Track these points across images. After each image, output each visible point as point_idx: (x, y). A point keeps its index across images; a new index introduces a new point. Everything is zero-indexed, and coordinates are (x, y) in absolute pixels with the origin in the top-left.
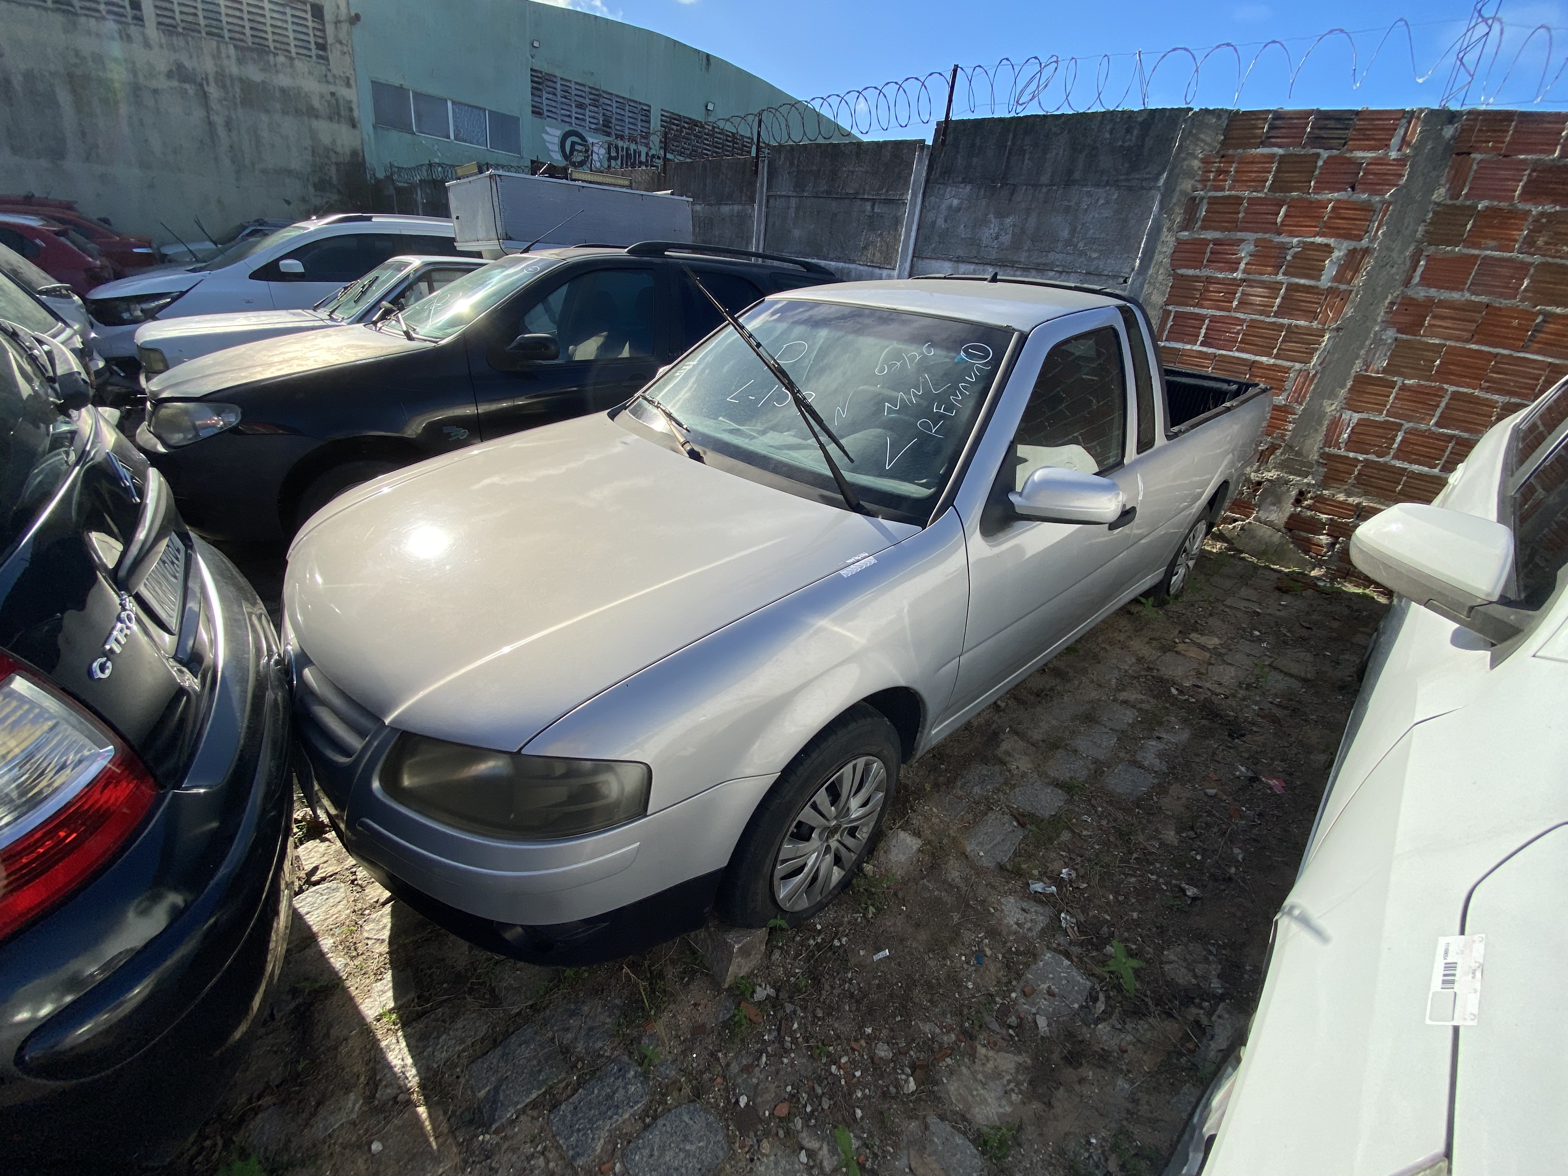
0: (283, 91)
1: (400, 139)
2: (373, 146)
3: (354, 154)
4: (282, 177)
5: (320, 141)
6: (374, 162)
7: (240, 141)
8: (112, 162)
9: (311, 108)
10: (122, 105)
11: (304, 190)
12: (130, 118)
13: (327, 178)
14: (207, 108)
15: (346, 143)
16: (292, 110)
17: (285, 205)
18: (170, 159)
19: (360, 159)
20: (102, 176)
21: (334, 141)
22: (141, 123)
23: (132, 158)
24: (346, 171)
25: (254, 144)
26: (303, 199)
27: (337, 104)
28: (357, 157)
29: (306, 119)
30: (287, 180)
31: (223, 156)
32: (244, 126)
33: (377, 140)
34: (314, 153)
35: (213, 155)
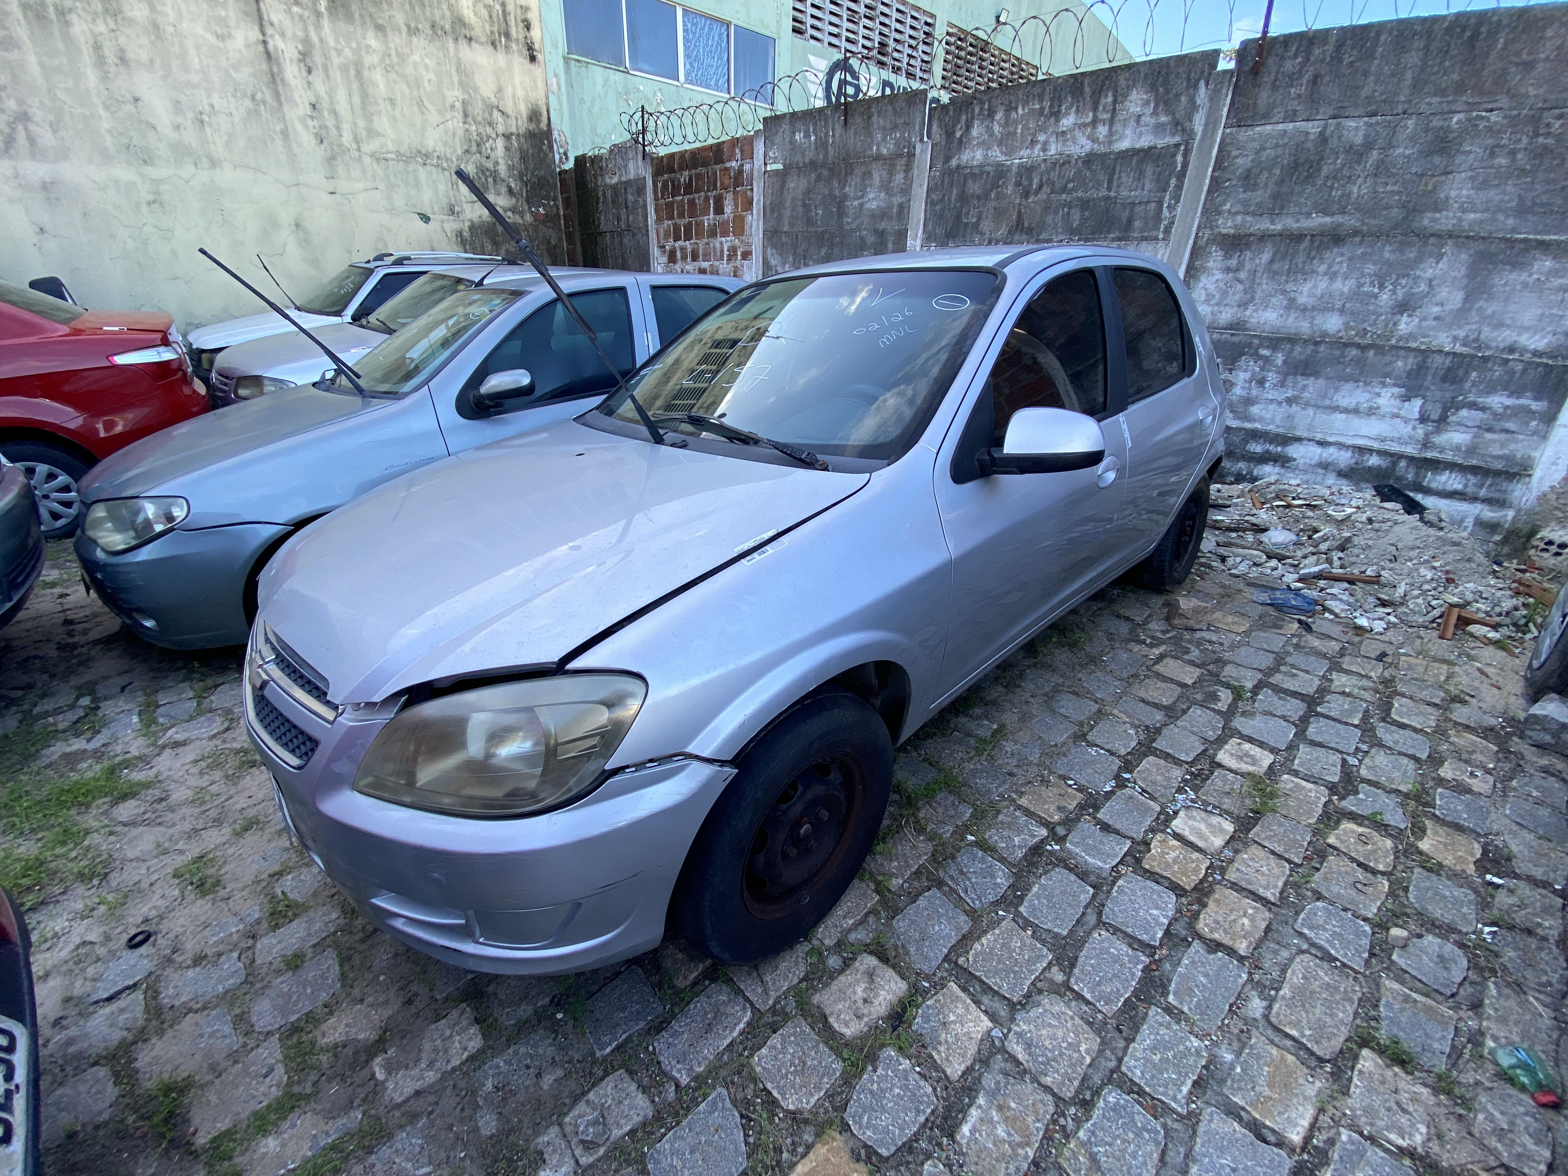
1: (606, 81)
2: (564, 98)
3: (534, 116)
4: (411, 167)
5: (476, 89)
6: (566, 130)
7: (331, 95)
8: (63, 154)
9: (459, 22)
10: (73, 18)
11: (451, 193)
12: (97, 47)
13: (490, 165)
14: (261, 22)
15: (520, 93)
16: (425, 26)
17: (421, 224)
18: (190, 137)
19: (543, 126)
20: (45, 187)
21: (500, 90)
22: (123, 60)
23: (109, 142)
24: (521, 149)
25: (357, 100)
26: (452, 211)
27: (505, 14)
28: (539, 121)
29: (451, 45)
30: (422, 173)
31: (299, 127)
32: (336, 60)
33: (570, 85)
34: (466, 115)
35: (279, 127)
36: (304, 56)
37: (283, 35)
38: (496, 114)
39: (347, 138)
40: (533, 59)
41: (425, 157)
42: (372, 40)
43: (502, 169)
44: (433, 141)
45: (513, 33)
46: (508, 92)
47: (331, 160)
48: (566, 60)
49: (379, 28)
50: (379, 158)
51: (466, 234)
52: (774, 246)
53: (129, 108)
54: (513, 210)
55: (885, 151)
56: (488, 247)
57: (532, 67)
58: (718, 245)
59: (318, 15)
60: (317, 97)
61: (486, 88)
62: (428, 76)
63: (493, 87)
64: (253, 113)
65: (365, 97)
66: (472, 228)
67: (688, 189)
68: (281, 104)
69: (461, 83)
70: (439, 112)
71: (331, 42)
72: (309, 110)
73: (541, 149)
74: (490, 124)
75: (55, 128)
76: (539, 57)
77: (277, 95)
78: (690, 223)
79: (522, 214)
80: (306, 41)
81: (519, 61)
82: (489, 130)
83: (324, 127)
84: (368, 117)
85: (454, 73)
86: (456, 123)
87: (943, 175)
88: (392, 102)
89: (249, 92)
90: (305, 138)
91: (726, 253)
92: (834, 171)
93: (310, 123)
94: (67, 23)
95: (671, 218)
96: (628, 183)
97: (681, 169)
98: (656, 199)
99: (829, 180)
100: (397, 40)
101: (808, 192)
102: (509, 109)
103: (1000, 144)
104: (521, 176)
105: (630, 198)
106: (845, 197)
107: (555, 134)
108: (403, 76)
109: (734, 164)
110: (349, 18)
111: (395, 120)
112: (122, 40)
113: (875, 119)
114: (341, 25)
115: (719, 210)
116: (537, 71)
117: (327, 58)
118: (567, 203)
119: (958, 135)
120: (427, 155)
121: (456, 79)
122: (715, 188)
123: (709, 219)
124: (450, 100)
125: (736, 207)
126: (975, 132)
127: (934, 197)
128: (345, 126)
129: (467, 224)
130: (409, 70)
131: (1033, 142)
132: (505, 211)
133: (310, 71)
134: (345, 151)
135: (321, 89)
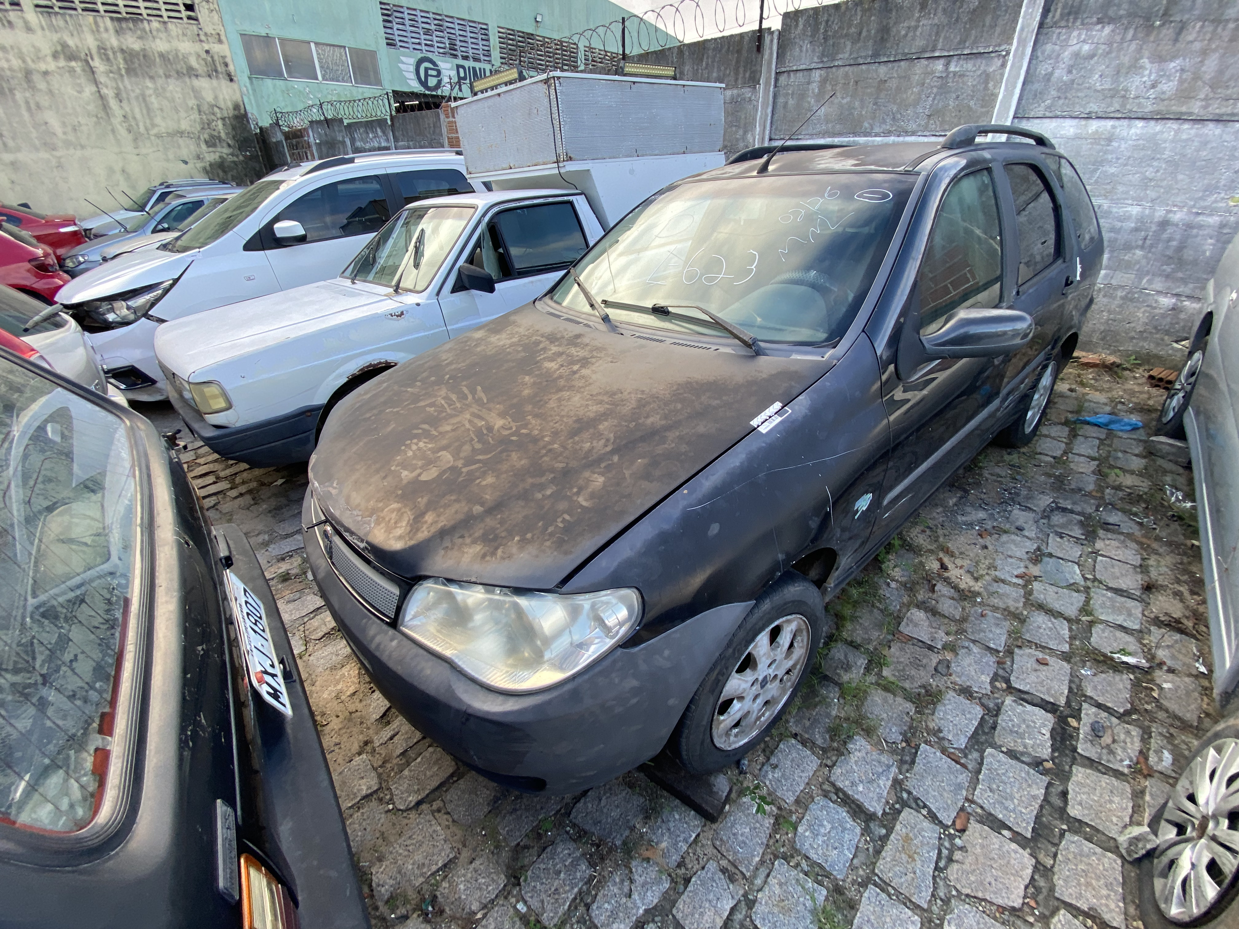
0: (162, 55)
1: (275, 86)
2: (252, 98)
3: (236, 107)
4: (175, 138)
5: (203, 99)
6: (255, 112)
7: (132, 110)
8: (18, 149)
9: (190, 69)
10: (16, 92)
11: (197, 149)
12: (27, 103)
13: (216, 134)
14: (96, 83)
15: (227, 97)
16: (173, 73)
17: (183, 166)
18: (71, 137)
19: (242, 111)
20: (13, 164)
21: (216, 98)
22: (38, 106)
23: (37, 142)
24: (232, 124)
25: (145, 112)
26: (198, 157)
27: (213, 61)
28: (239, 110)
29: (187, 80)
30: (181, 141)
31: (119, 127)
32: (133, 95)
33: (254, 90)
34: (200, 111)
35: (110, 128)
36: (118, 96)
37: (107, 87)
38: (216, 109)
39: (142, 129)
40: (231, 80)
41: (181, 133)
42: (149, 84)
43: (223, 135)
44: (185, 125)
45: (219, 69)
46: (221, 97)
47: (135, 140)
48: (250, 78)
49: (152, 78)
50: (158, 136)
51: (208, 168)
53: (44, 127)
54: (232, 154)
56: (221, 174)
57: (231, 84)
59: (122, 76)
60: (126, 112)
61: (209, 97)
62: (178, 96)
63: (213, 96)
64: (97, 123)
66: (211, 165)
68: (109, 117)
69: (195, 96)
70: (186, 111)
71: (129, 87)
72: (123, 119)
73: (243, 123)
74: (214, 114)
75: (13, 139)
76: (235, 78)
77: (107, 114)
79: (237, 156)
80: (118, 88)
81: (224, 82)
82: (213, 117)
83: (131, 125)
84: (151, 119)
85: (191, 92)
86: (195, 116)
88: (162, 110)
89: (94, 114)
90: (122, 131)
93: (124, 124)
94: (14, 95)
100: (160, 81)
102: (222, 106)
104: (234, 137)
107: (250, 115)
108: (166, 98)
110: (136, 75)
111: (164, 118)
112: (37, 98)
114: (133, 79)
116: (235, 86)
117: (128, 94)
118: (261, 149)
121: (192, 95)
124: (191, 105)
128: (140, 124)
129: (208, 163)
130: (168, 95)
132: (227, 155)
133: (121, 101)
134: (142, 135)
135: (127, 109)
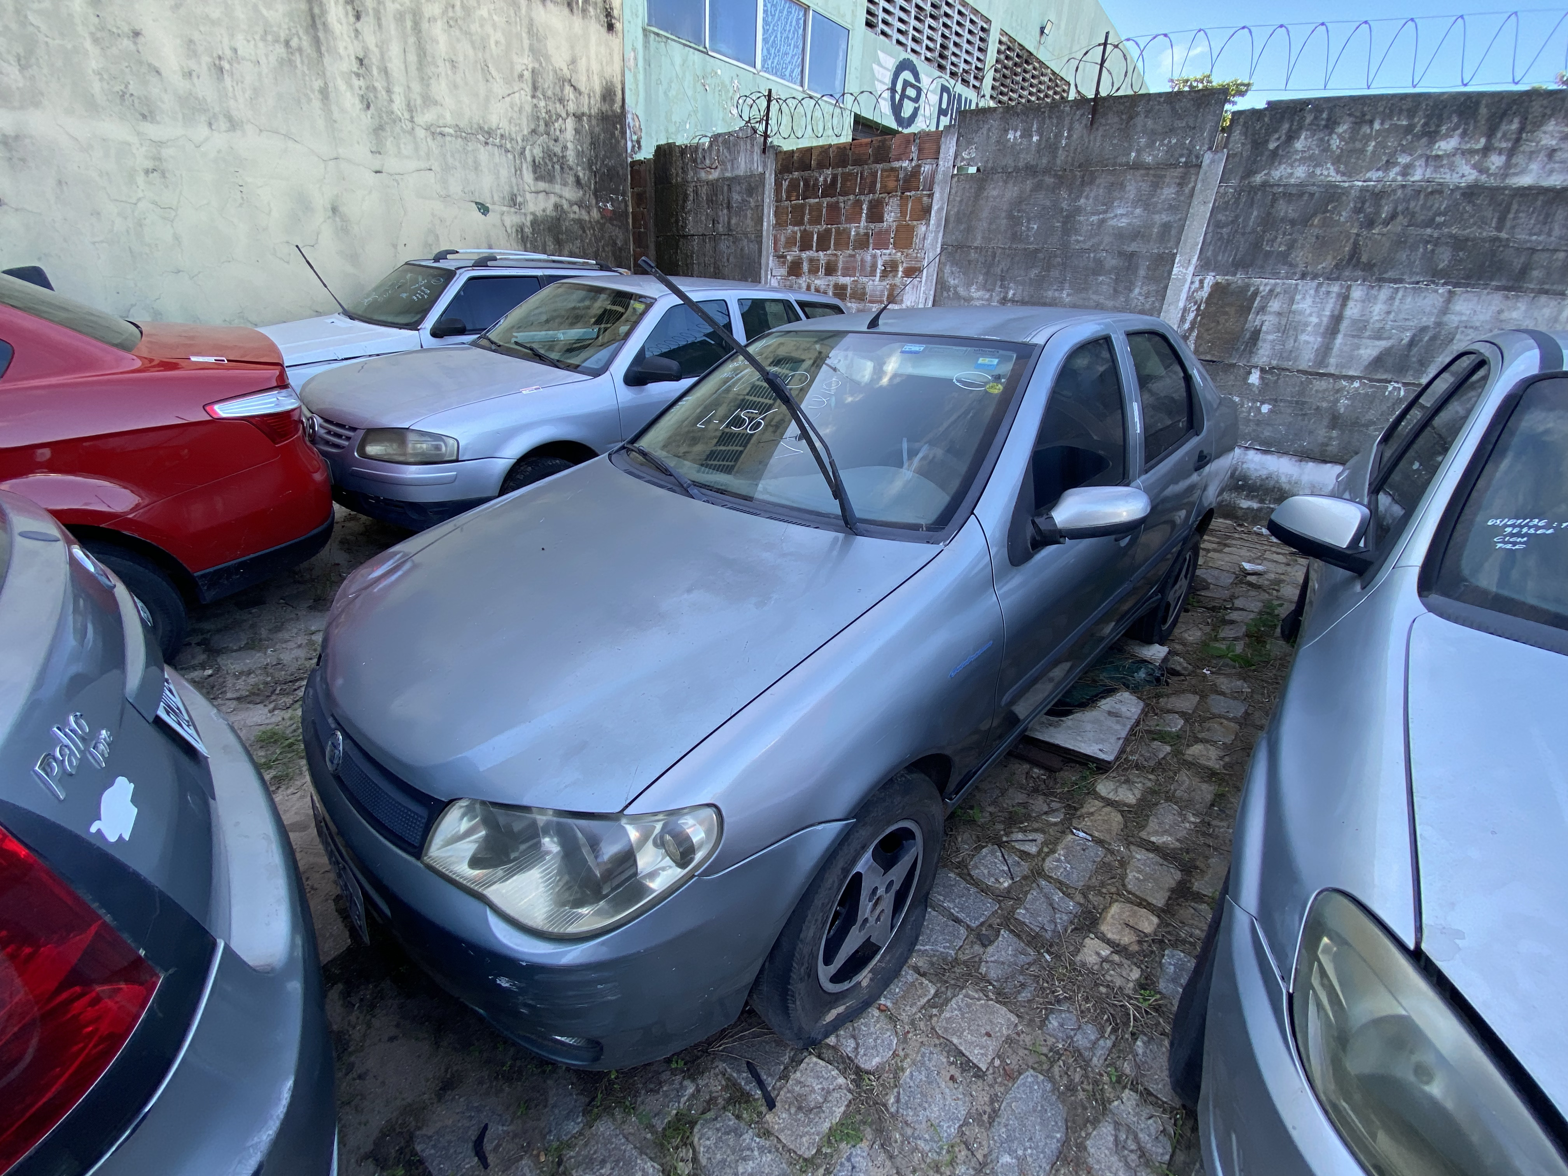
1: (683, 61)
2: (641, 77)
3: (608, 95)
4: (470, 147)
5: (548, 58)
6: (641, 114)
7: (382, 46)
11: (514, 180)
13: (558, 150)
15: (595, 67)
17: (478, 215)
18: (204, 88)
19: (617, 107)
21: (573, 61)
24: (592, 133)
25: (412, 58)
26: (513, 201)
28: (613, 101)
30: (483, 154)
31: (342, 86)
32: (390, 6)
33: (648, 63)
34: (535, 88)
35: (318, 84)
38: (568, 90)
39: (398, 105)
40: (610, 27)
43: (571, 155)
44: (497, 116)
46: (582, 64)
47: (378, 130)
48: (646, 32)
50: (435, 132)
51: (528, 230)
52: (955, 263)
53: (127, 44)
54: (580, 204)
55: (1149, 159)
56: (551, 246)
57: (610, 37)
58: (868, 258)
60: (366, 50)
61: (560, 60)
62: (496, 36)
63: (567, 57)
64: (287, 64)
65: (422, 53)
66: (535, 223)
67: (830, 190)
68: (320, 54)
69: (532, 49)
70: (508, 82)
72: (355, 67)
73: (613, 135)
74: (561, 101)
76: (618, 26)
77: (317, 42)
78: (828, 231)
79: (588, 209)
81: (596, 29)
82: (559, 107)
83: (372, 88)
84: (424, 80)
85: (524, 35)
86: (523, 96)
87: (1239, 192)
88: (453, 64)
89: (283, 35)
90: (348, 99)
91: (880, 267)
92: (1062, 179)
93: (356, 82)
95: (800, 223)
96: (736, 179)
97: (821, 166)
98: (778, 200)
99: (1054, 189)
101: (1019, 202)
102: (582, 86)
103: (1337, 161)
104: (590, 164)
105: (736, 197)
106: (1078, 210)
107: (629, 118)
108: (468, 33)
109: (906, 164)
111: (456, 87)
113: (1139, 121)
115: (876, 215)
116: (614, 41)
118: (639, 199)
119: (1272, 146)
120: (489, 133)
121: (526, 43)
122: (872, 190)
123: (858, 227)
124: (519, 68)
125: (903, 213)
126: (1299, 145)
127: (1221, 217)
128: (397, 89)
129: (529, 218)
130: (475, 28)
131: (1389, 164)
132: (571, 204)
133: (358, 17)
134: (396, 120)
135: (371, 40)
